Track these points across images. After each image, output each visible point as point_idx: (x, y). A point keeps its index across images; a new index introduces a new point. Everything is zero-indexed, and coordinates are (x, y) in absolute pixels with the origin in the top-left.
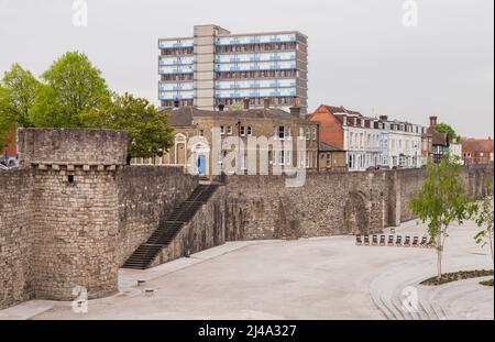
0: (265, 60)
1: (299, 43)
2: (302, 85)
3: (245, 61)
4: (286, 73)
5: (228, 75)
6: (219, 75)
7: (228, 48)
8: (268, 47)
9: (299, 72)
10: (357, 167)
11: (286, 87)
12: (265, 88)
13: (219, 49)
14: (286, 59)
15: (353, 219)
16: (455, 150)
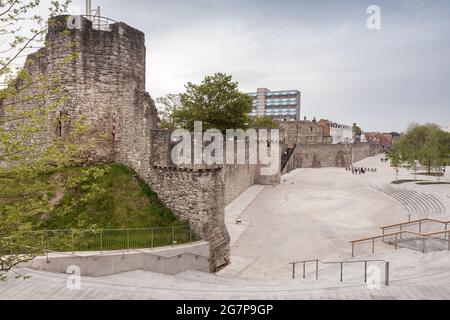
0: (285, 101)
1: (297, 95)
2: (298, 111)
3: (277, 102)
4: (293, 106)
5: (270, 107)
6: (266, 107)
7: (270, 97)
8: (285, 96)
9: (297, 106)
10: (334, 142)
11: (293, 111)
12: (284, 112)
13: (267, 97)
14: (293, 101)
15: (339, 161)
16: (362, 137)
